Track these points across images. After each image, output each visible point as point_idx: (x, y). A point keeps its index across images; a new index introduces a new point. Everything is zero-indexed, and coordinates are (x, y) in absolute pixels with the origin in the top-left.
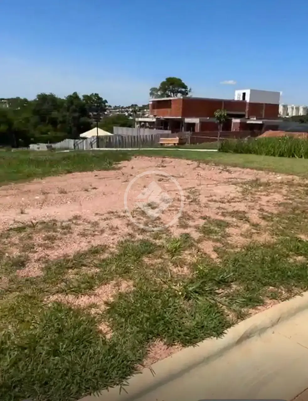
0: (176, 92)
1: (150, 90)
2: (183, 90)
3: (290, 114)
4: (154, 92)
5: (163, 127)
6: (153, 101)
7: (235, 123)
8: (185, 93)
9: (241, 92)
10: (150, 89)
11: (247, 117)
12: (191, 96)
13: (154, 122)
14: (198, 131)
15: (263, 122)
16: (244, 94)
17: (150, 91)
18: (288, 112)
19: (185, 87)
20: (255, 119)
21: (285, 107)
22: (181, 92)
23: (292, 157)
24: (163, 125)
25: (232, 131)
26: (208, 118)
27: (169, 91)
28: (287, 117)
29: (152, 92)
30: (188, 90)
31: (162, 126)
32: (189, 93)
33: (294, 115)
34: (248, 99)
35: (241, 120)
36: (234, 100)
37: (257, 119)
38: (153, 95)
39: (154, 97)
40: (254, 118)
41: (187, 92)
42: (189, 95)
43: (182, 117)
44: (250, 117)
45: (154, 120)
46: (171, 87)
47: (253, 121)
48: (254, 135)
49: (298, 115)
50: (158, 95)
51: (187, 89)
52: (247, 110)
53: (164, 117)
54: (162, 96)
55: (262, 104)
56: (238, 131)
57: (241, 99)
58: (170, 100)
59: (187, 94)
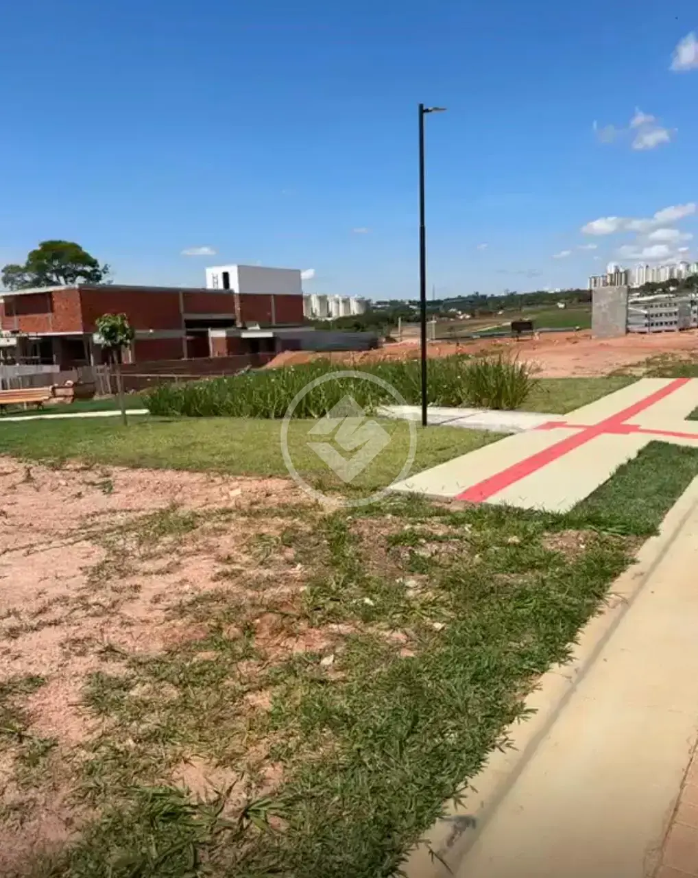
0: (70, 275)
1: (3, 271)
2: (88, 269)
3: (334, 314)
4: (11, 275)
5: (38, 357)
6: (4, 297)
7: (216, 340)
8: (94, 276)
9: (218, 271)
10: (2, 267)
11: (240, 325)
12: (110, 282)
13: (11, 347)
14: (130, 361)
15: (274, 333)
16: (226, 276)
17: (3, 274)
18: (330, 310)
19: (93, 263)
20: (258, 328)
21: (323, 300)
22: (84, 274)
23: (307, 415)
24: (39, 353)
25: (211, 356)
26: (151, 331)
27: (52, 272)
28: (329, 319)
29: (7, 275)
30: (100, 268)
31: (36, 355)
32: (103, 275)
33: (342, 314)
34: (235, 286)
35: (227, 333)
36: (205, 289)
37: (263, 328)
38: (12, 284)
39: (15, 286)
40: (255, 325)
41: (98, 273)
42: (104, 280)
43: (84, 331)
44: (247, 324)
45: (13, 342)
46: (56, 263)
47: (254, 332)
48: (258, 363)
49: (348, 315)
50: (26, 282)
51: (98, 266)
52: (237, 308)
53: (39, 334)
54: (36, 283)
55: (269, 295)
56: (226, 355)
57: (221, 286)
58: (50, 294)
59: (99, 278)
